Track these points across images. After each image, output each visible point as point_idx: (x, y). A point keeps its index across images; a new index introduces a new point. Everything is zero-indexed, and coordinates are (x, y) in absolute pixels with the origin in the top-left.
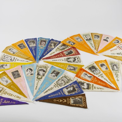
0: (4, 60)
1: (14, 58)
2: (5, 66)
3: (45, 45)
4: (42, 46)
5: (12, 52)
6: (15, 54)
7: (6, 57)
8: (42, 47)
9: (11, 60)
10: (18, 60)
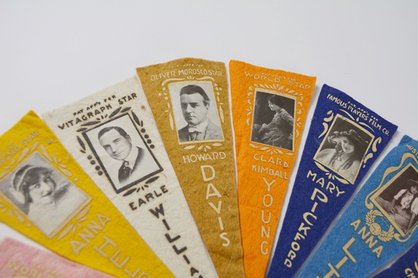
0: (93, 135)
1: (151, 178)
2: (45, 187)
3: (405, 227)
4: (385, 225)
5: (187, 116)
6: (189, 145)
7: (125, 123)
8: (376, 229)
9: (124, 172)
10: (158, 211)
